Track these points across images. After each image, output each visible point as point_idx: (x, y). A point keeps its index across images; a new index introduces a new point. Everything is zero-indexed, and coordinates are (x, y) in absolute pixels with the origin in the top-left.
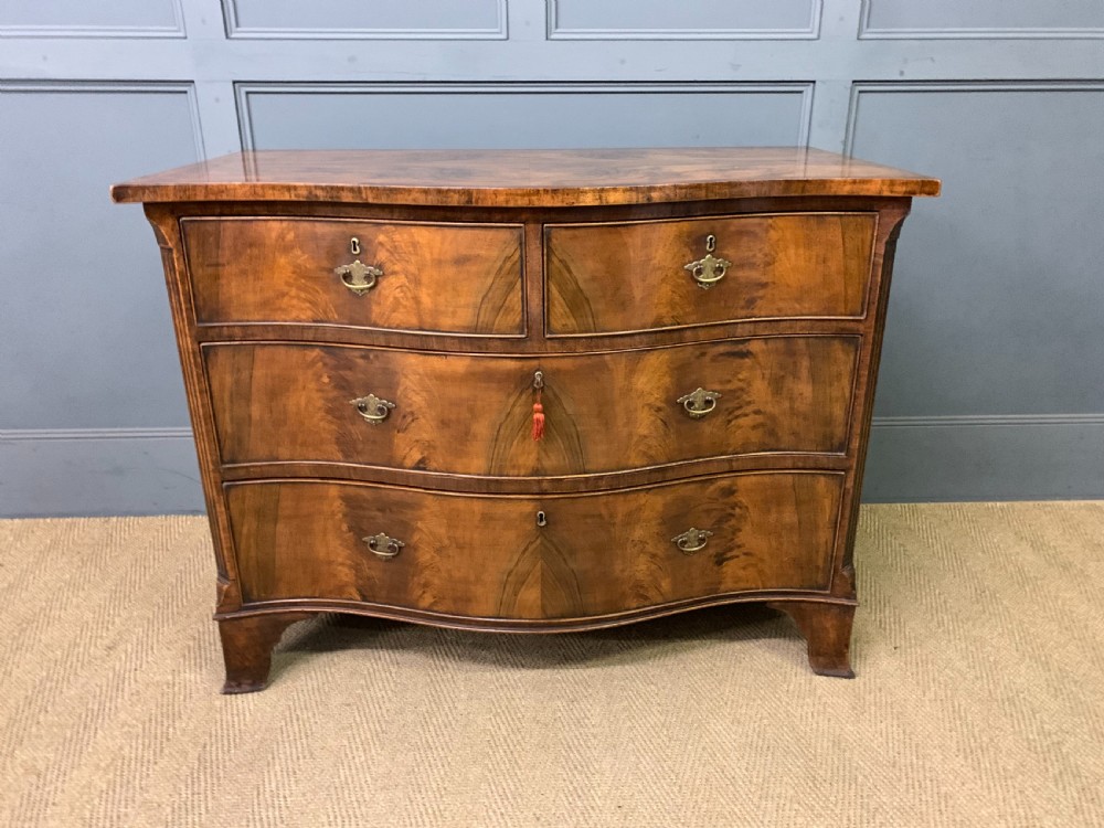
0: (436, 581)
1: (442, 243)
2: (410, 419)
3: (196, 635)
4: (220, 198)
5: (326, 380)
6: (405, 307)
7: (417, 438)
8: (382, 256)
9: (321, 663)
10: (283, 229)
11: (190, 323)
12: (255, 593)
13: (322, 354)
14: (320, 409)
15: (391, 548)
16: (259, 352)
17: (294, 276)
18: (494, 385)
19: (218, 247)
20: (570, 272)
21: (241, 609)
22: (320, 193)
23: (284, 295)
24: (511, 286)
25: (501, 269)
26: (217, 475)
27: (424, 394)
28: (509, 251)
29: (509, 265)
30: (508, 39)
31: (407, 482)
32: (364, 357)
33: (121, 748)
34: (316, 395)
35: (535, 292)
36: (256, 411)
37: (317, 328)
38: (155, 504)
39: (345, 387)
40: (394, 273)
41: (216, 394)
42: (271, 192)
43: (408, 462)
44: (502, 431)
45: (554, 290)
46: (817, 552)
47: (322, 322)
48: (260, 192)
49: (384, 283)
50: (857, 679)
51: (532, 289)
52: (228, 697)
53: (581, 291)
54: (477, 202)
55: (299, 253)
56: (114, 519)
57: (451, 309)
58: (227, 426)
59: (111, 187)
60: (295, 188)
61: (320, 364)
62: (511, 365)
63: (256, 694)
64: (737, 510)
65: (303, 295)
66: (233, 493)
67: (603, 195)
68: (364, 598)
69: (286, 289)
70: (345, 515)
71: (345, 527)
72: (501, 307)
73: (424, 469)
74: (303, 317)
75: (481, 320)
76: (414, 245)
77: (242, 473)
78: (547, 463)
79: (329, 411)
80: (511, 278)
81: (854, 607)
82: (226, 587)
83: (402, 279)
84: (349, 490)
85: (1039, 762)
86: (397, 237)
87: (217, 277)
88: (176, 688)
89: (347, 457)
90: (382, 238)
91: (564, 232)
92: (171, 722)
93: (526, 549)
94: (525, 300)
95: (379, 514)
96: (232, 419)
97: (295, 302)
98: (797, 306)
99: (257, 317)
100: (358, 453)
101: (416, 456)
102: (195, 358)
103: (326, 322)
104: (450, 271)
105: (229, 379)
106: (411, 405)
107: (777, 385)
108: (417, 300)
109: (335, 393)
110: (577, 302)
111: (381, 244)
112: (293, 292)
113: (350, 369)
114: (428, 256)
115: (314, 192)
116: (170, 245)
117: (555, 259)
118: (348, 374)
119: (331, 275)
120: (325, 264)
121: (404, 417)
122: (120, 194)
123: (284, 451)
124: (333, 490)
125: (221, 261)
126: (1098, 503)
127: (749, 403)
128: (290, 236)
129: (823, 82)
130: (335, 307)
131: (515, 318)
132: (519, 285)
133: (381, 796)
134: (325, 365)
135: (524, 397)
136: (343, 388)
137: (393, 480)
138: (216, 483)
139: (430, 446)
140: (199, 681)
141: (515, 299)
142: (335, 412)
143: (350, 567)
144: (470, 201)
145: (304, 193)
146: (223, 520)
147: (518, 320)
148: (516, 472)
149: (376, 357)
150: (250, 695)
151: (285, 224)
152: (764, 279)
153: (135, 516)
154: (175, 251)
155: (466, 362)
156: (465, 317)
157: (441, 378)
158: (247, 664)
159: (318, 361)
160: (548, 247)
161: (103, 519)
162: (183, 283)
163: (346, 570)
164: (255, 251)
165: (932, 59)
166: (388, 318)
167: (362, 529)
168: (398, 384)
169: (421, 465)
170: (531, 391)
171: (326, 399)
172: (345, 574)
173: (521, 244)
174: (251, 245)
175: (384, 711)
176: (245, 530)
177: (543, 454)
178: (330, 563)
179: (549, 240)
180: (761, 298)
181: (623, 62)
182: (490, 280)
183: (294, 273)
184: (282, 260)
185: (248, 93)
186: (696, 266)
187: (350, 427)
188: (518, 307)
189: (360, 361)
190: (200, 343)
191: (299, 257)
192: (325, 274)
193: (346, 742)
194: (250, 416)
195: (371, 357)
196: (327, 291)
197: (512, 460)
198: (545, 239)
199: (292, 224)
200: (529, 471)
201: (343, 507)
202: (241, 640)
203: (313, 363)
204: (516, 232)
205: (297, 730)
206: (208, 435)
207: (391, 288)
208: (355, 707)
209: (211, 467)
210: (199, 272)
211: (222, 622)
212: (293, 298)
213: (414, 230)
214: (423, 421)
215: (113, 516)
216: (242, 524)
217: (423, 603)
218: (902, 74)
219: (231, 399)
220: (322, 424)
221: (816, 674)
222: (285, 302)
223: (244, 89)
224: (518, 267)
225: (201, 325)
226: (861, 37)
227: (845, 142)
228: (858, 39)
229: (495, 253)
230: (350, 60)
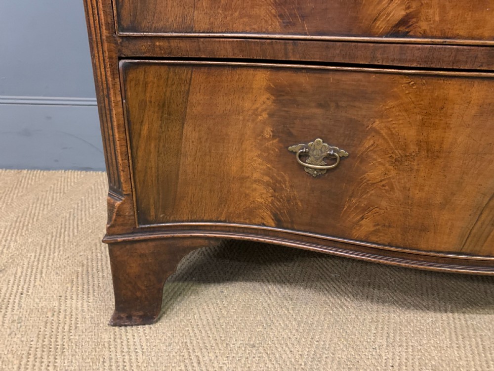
0: (384, 203)
9: (211, 295)
12: (153, 213)
15: (330, 158)
21: (134, 232)
26: (113, 47)
43: (381, 25)
52: (117, 328)
56: (25, 171)
63: (147, 326)
66: (132, 75)
68: (279, 224)
70: (271, 115)
71: (268, 131)
73: (405, 35)
82: (119, 203)
88: (62, 316)
89: (288, 25)
95: (319, 111)
100: (303, 17)
123: (200, 16)
124: (260, 78)
138: (110, 58)
140: (86, 309)
143: (268, 185)
146: (117, 112)
150: (140, 328)
153: (41, 170)
158: (138, 294)
161: (16, 171)
163: (261, 188)
167: (290, 134)
172: (260, 195)
176: (145, 128)
178: (242, 179)
201: (269, 103)
202: (133, 267)
209: (105, 33)
211: (112, 246)
215: (24, 169)
216: (141, 123)
217: (356, 233)
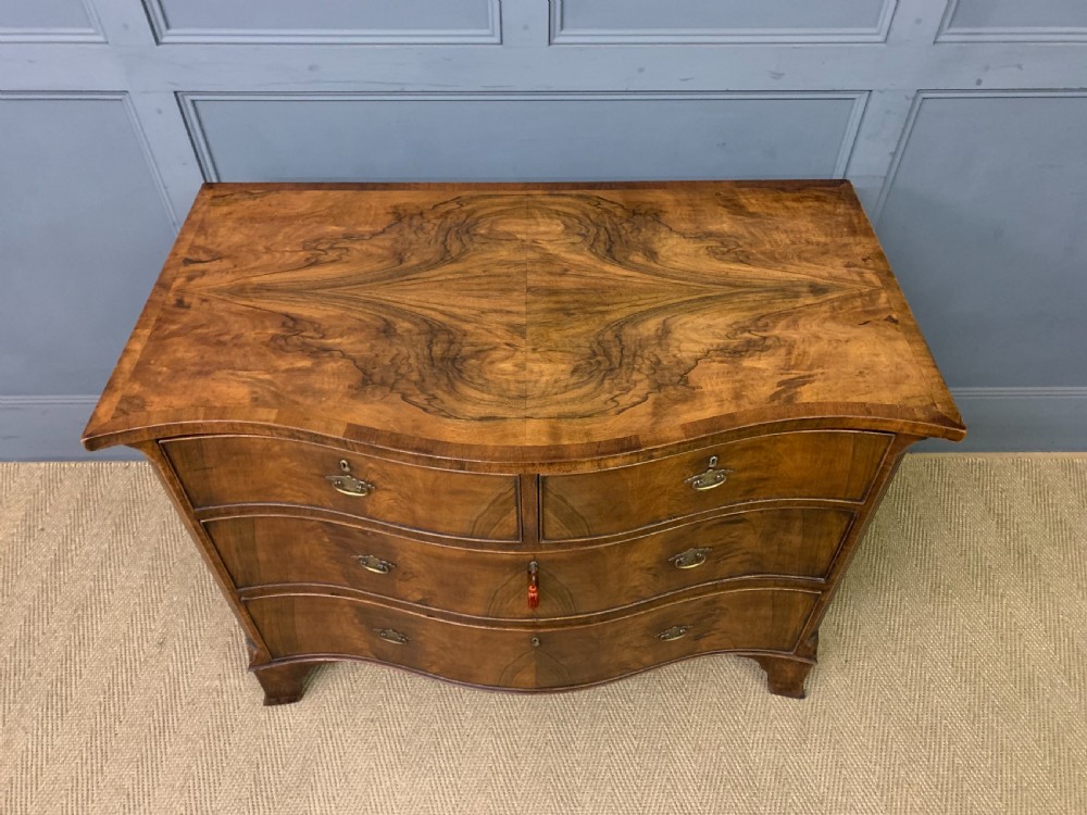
1: (435, 480)
2: (411, 576)
4: (196, 432)
5: (327, 540)
6: (400, 512)
7: (419, 587)
8: (373, 477)
10: (269, 444)
11: (187, 510)
12: (281, 652)
13: (321, 525)
14: (323, 556)
16: (259, 521)
17: (284, 475)
18: (490, 568)
19: (203, 457)
20: (565, 501)
21: (271, 662)
22: (301, 436)
23: (276, 486)
24: (507, 511)
25: (495, 500)
26: (236, 595)
27: (423, 565)
28: (502, 491)
29: (504, 498)
30: (501, 43)
31: (409, 608)
32: (361, 532)
34: (317, 547)
35: (531, 515)
36: (262, 556)
37: (314, 509)
39: (347, 548)
40: (386, 490)
41: (222, 549)
42: (250, 428)
43: (410, 599)
44: (498, 594)
45: (549, 514)
46: (787, 633)
47: (318, 507)
48: (239, 429)
49: (378, 495)
50: (807, 699)
51: (527, 513)
52: (269, 707)
53: (577, 513)
55: (288, 461)
57: (445, 521)
58: (238, 567)
59: (83, 441)
60: (277, 429)
61: (319, 531)
62: (507, 556)
63: (293, 705)
64: (718, 611)
65: (296, 488)
66: (250, 604)
67: (603, 463)
68: (379, 658)
69: (278, 482)
70: (356, 615)
71: (356, 621)
72: (496, 524)
73: (427, 606)
74: (299, 502)
75: (475, 531)
76: (408, 477)
77: (255, 592)
78: (540, 612)
79: (332, 558)
80: (505, 506)
81: (813, 664)
82: (255, 652)
83: (395, 495)
84: (355, 603)
86: (387, 468)
87: (206, 478)
90: (371, 465)
91: (560, 478)
94: (520, 519)
95: (387, 620)
96: (241, 562)
97: (287, 491)
98: (797, 492)
99: (252, 501)
100: (362, 585)
101: (420, 597)
102: (197, 530)
103: (323, 508)
104: (445, 498)
105: (233, 539)
106: (410, 568)
107: (767, 537)
108: (413, 512)
109: (337, 548)
110: (571, 519)
111: (371, 469)
112: (286, 485)
113: (350, 538)
114: (421, 485)
116: (154, 460)
117: (550, 495)
118: (349, 541)
119: (323, 479)
120: (316, 471)
121: (404, 573)
122: (93, 444)
123: (294, 578)
124: (343, 601)
125: (207, 465)
126: (1078, 458)
127: (737, 550)
128: (277, 449)
129: (881, 92)
130: (330, 500)
131: (510, 530)
132: (514, 510)
134: (324, 532)
135: (519, 576)
136: (345, 547)
137: (399, 605)
138: (236, 599)
139: (431, 594)
141: (511, 519)
142: (338, 559)
143: (364, 641)
145: (285, 433)
146: (245, 618)
147: (513, 532)
148: (512, 617)
149: (374, 534)
150: (288, 705)
151: (269, 441)
154: (159, 466)
155: (463, 553)
156: (460, 526)
157: (439, 558)
158: (282, 689)
159: (317, 529)
160: (543, 487)
163: (360, 642)
164: (242, 458)
166: (384, 516)
167: (372, 624)
168: (396, 554)
169: (423, 603)
170: (526, 572)
171: (329, 551)
172: (360, 644)
173: (516, 486)
174: (236, 454)
175: (403, 729)
176: (266, 622)
178: (346, 637)
179: (545, 483)
180: (761, 488)
181: (641, 70)
182: (484, 507)
183: (285, 473)
184: (271, 465)
185: (194, 100)
186: (696, 479)
187: (356, 571)
188: (514, 524)
189: (361, 535)
190: (199, 521)
191: (287, 464)
192: (316, 478)
193: (373, 765)
194: (258, 559)
195: (369, 533)
196: (320, 488)
197: (507, 610)
198: (541, 482)
199: (276, 441)
200: (525, 617)
201: (352, 611)
202: (277, 677)
203: (313, 529)
204: (511, 478)
206: (220, 574)
207: (384, 498)
208: (377, 724)
209: (230, 591)
210: (187, 476)
211: (257, 673)
212: (286, 488)
213: (405, 467)
214: (423, 579)
216: (263, 619)
218: (979, 82)
219: (237, 550)
220: (326, 565)
221: (772, 693)
222: (278, 491)
223: (188, 98)
224: (513, 500)
225: (197, 510)
226: (939, 40)
227: (894, 154)
228: (935, 42)
229: (488, 490)
230: (311, 68)
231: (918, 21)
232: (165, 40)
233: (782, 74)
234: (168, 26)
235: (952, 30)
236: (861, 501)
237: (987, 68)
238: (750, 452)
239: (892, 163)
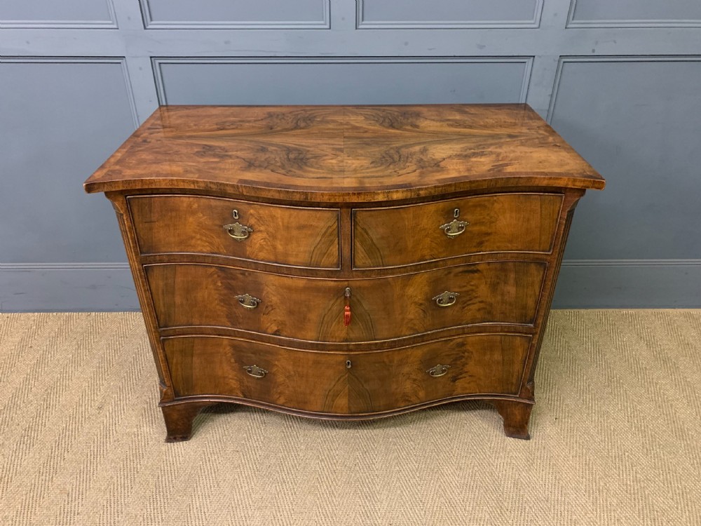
0: (287, 392)
1: (290, 217)
2: (271, 309)
3: (148, 400)
4: (150, 187)
5: (220, 284)
6: (267, 250)
7: (275, 319)
8: (252, 221)
10: (191, 202)
11: (137, 255)
12: (182, 392)
13: (217, 270)
14: (216, 299)
15: (260, 374)
16: (178, 269)
17: (198, 228)
18: (321, 294)
19: (150, 211)
20: (367, 234)
21: (174, 401)
22: (212, 186)
23: (192, 238)
24: (332, 242)
25: (325, 232)
26: (157, 334)
27: (279, 296)
28: (329, 224)
29: (330, 230)
30: (330, 29)
31: (269, 340)
32: (241, 274)
33: (112, 478)
34: (213, 292)
35: (347, 246)
36: (178, 300)
37: (213, 257)
38: (117, 305)
39: (232, 290)
40: (260, 231)
41: (154, 291)
42: (182, 183)
43: (269, 331)
44: (325, 319)
45: (358, 244)
46: (513, 376)
47: (216, 253)
48: (176, 183)
49: (254, 236)
50: (531, 440)
51: (344, 243)
52: (169, 444)
53: (375, 245)
54: (311, 199)
55: (201, 215)
56: (94, 314)
57: (294, 253)
58: (162, 309)
59: (84, 184)
60: (197, 182)
61: (216, 276)
62: (332, 284)
63: (184, 442)
64: (466, 354)
65: (204, 238)
66: (166, 342)
67: (389, 195)
68: (245, 396)
69: (194, 235)
70: (233, 354)
71: (233, 360)
72: (325, 253)
73: (280, 335)
74: (204, 250)
75: (313, 260)
76: (273, 217)
77: (171, 332)
78: (352, 336)
79: (221, 300)
80: (331, 238)
81: (532, 405)
82: (165, 390)
83: (265, 235)
84: (235, 342)
85: (631, 500)
86: (261, 212)
87: (151, 229)
88: (139, 437)
89: (234, 325)
90: (252, 211)
91: (364, 213)
92: (138, 460)
93: (339, 380)
94: (340, 250)
95: (253, 355)
96: (164, 305)
97: (199, 242)
98: (509, 245)
99: (177, 250)
100: (239, 323)
101: (275, 328)
102: (140, 273)
103: (219, 254)
104: (295, 233)
105: (161, 283)
106: (271, 302)
107: (494, 287)
108: (275, 248)
109: (226, 292)
110: (372, 250)
111: (251, 214)
112: (198, 236)
113: (234, 279)
114: (281, 224)
115: (209, 185)
116: (122, 212)
117: (358, 228)
118: (233, 283)
119: (221, 229)
120: (217, 222)
121: (267, 307)
122: (90, 188)
123: (196, 321)
124: (225, 341)
125: (153, 219)
127: (476, 297)
128: (195, 206)
129: (540, 57)
130: (224, 246)
131: (334, 259)
132: (336, 242)
133: (257, 513)
134: (219, 276)
135: (339, 301)
136: (231, 289)
137: (261, 339)
138: (156, 337)
139: (283, 323)
140: (152, 433)
141: (334, 249)
142: (225, 301)
143: (236, 380)
144: (307, 198)
145: (202, 185)
146: (161, 356)
147: (335, 260)
148: (334, 340)
149: (250, 274)
150: (181, 443)
151: (191, 199)
152: (489, 231)
154: (124, 215)
155: (304, 282)
156: (303, 257)
157: (289, 289)
158: (179, 427)
159: (214, 274)
160: (354, 220)
161: (87, 314)
162: (131, 233)
163: (234, 381)
164: (174, 214)
165: (615, 42)
166: (257, 255)
167: (243, 362)
168: (263, 290)
169: (277, 333)
170: (343, 297)
171: (220, 294)
172: (234, 384)
173: (338, 220)
174: (172, 210)
175: (258, 456)
176: (175, 361)
177: (350, 331)
178: (225, 378)
179: (355, 217)
180: (487, 241)
181: (406, 44)
182: (319, 239)
183: (198, 226)
184: (191, 219)
185: (160, 63)
186: (446, 226)
187: (235, 310)
188: (336, 253)
189: (241, 276)
190: (142, 265)
191: (201, 218)
192: (216, 227)
194: (175, 302)
195: (247, 274)
196: (219, 237)
197: (331, 334)
198: (353, 217)
199: (195, 199)
200: (342, 340)
201: (231, 350)
202: (175, 416)
203: (211, 275)
204: (335, 214)
205: (209, 468)
206: (150, 314)
207: (258, 239)
208: (241, 453)
209: (153, 330)
210: (140, 226)
211: (164, 409)
212: (198, 239)
213: (271, 209)
214: (278, 310)
215: (92, 311)
216: (173, 359)
217: (279, 402)
218: (594, 51)
219: (163, 294)
220: (218, 307)
221: (507, 436)
222: (193, 242)
223: (158, 61)
224: (336, 232)
225: (143, 255)
226: (568, 26)
227: (552, 96)
228: (566, 28)
229: (322, 224)
230: (227, 42)
231: (555, 15)
232: (148, 27)
233: (484, 46)
234: (151, 20)
235: (574, 21)
236: (549, 251)
237: (597, 43)
238: (479, 209)
239: (551, 101)
